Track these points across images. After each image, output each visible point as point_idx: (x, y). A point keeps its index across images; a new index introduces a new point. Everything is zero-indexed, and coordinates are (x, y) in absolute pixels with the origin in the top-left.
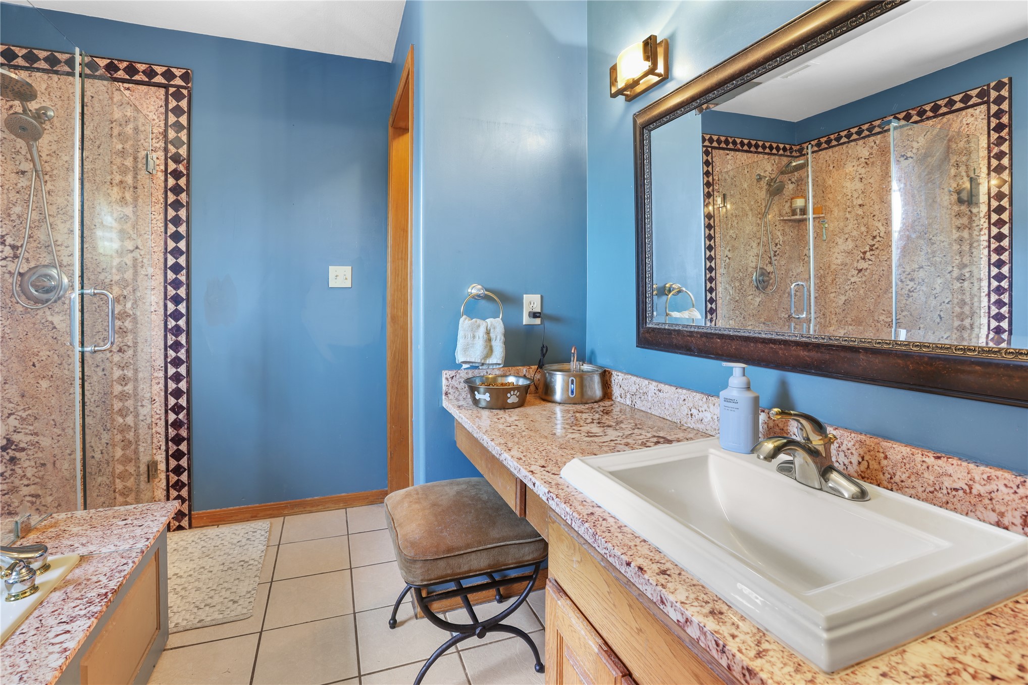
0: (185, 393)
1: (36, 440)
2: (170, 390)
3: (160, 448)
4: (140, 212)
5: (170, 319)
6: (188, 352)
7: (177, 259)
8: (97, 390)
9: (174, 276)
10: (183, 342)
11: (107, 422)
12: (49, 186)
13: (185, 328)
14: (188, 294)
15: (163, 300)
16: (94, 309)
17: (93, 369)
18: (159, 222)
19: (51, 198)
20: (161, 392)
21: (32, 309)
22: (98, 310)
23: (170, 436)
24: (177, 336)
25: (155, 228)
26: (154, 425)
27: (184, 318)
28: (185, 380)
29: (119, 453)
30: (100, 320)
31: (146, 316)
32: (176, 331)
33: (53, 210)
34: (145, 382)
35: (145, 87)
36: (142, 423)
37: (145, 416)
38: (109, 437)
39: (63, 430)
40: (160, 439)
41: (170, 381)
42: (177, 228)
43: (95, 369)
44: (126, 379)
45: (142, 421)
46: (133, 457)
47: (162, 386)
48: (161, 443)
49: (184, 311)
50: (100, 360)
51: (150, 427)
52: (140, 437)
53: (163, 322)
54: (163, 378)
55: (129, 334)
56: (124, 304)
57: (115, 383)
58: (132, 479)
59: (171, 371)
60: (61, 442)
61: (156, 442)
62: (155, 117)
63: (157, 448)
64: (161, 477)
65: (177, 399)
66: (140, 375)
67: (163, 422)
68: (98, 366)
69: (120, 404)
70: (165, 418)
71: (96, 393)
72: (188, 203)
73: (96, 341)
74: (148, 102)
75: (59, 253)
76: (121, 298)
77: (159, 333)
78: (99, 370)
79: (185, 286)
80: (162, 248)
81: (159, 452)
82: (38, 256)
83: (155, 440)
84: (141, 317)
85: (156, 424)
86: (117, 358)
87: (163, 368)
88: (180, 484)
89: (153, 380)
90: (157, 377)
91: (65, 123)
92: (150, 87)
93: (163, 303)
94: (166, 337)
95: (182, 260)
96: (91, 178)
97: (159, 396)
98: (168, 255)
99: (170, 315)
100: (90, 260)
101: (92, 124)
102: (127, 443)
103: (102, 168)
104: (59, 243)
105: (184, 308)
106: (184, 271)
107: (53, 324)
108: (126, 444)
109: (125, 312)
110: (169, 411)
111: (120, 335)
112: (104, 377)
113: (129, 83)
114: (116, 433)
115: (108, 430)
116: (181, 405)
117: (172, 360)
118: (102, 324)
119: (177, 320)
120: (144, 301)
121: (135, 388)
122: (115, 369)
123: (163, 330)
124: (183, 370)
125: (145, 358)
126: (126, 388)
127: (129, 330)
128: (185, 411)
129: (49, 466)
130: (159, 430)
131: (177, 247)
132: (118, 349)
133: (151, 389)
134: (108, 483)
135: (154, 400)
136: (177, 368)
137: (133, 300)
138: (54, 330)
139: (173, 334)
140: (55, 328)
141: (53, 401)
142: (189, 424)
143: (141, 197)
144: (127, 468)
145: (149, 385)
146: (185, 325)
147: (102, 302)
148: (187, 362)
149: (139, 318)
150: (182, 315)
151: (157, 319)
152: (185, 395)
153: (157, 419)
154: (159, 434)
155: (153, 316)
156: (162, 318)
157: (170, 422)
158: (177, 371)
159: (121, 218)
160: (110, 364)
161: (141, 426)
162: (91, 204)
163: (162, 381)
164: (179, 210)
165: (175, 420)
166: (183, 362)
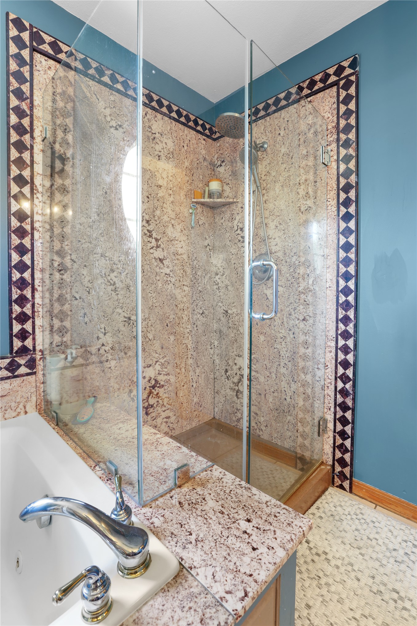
0: (352, 365)
1: (257, 376)
2: (339, 360)
3: (330, 409)
4: (319, 201)
5: (341, 294)
6: (356, 326)
7: (347, 238)
8: (289, 348)
9: (345, 255)
10: (352, 316)
11: (294, 375)
12: (266, 197)
13: (353, 304)
14: (357, 271)
15: (335, 277)
16: (289, 285)
17: (287, 331)
18: (333, 207)
19: (266, 205)
20: (332, 359)
21: (257, 285)
22: (291, 286)
23: (338, 401)
24: (346, 311)
25: (330, 213)
26: (326, 387)
27: (353, 294)
28: (352, 353)
29: (301, 403)
30: (292, 294)
31: (323, 292)
32: (346, 306)
33: (267, 213)
34: (321, 348)
35: (322, 93)
36: (318, 383)
37: (320, 377)
38: (295, 388)
39: (270, 373)
40: (330, 401)
41: (339, 352)
42: (347, 209)
43: (289, 332)
44: (308, 343)
45: (318, 381)
46: (310, 409)
47: (333, 354)
48: (330, 405)
49: (352, 287)
50: (292, 326)
51: (323, 389)
52: (316, 394)
53: (336, 297)
54: (334, 348)
55: (310, 306)
56: (307, 281)
57: (300, 345)
58: (309, 427)
59: (341, 342)
60: (269, 382)
61: (327, 403)
62: (329, 115)
63: (328, 408)
64: (330, 434)
65: (345, 370)
66: (318, 342)
67: (333, 387)
68: (290, 330)
69: (303, 363)
70: (335, 384)
71: (289, 351)
72: (357, 183)
73: (289, 310)
74: (324, 104)
75: (270, 244)
76: (306, 276)
77: (332, 307)
78: (291, 333)
79: (354, 263)
80: (335, 230)
81: (329, 412)
82: (260, 247)
83: (326, 401)
84: (319, 292)
85: (328, 387)
86: (302, 325)
87: (335, 339)
88: (344, 448)
89: (327, 348)
90: (329, 346)
91: (273, 148)
92: (326, 91)
93: (336, 280)
94: (337, 310)
95: (352, 239)
96: (287, 184)
97: (331, 364)
98: (340, 235)
99: (341, 291)
100: (287, 247)
101: (288, 142)
102: (307, 396)
103: (294, 174)
104: (270, 237)
105: (353, 284)
106: (354, 250)
107: (267, 296)
108: (307, 398)
109: (308, 288)
110: (338, 379)
111: (304, 307)
112: (294, 339)
113: (310, 96)
114: (299, 386)
115: (295, 382)
116: (348, 376)
117: (342, 333)
118: (294, 297)
119: (346, 295)
120: (322, 278)
121: (314, 353)
122: (301, 334)
123: (335, 305)
124: (350, 343)
125: (321, 328)
126: (307, 351)
127: (311, 303)
128: (351, 382)
129: (263, 396)
130: (330, 393)
131: (347, 227)
132: (303, 318)
133: (325, 355)
134: (294, 423)
135: (327, 366)
136: (346, 341)
137: (314, 277)
138: (267, 300)
139: (343, 309)
140: (268, 298)
141: (266, 352)
142: (355, 396)
143: (319, 188)
144: (306, 416)
145: (323, 352)
146: (354, 300)
147: (293, 280)
148: (354, 337)
149: (317, 293)
150: (351, 292)
151: (331, 294)
152: (352, 367)
153: (329, 383)
154: (330, 396)
155: (328, 292)
156: (335, 293)
157: (338, 389)
158: (346, 344)
159: (306, 210)
160: (297, 330)
161: (317, 385)
162: (287, 203)
163: (334, 350)
164: (349, 192)
165: (343, 388)
166: (351, 336)
